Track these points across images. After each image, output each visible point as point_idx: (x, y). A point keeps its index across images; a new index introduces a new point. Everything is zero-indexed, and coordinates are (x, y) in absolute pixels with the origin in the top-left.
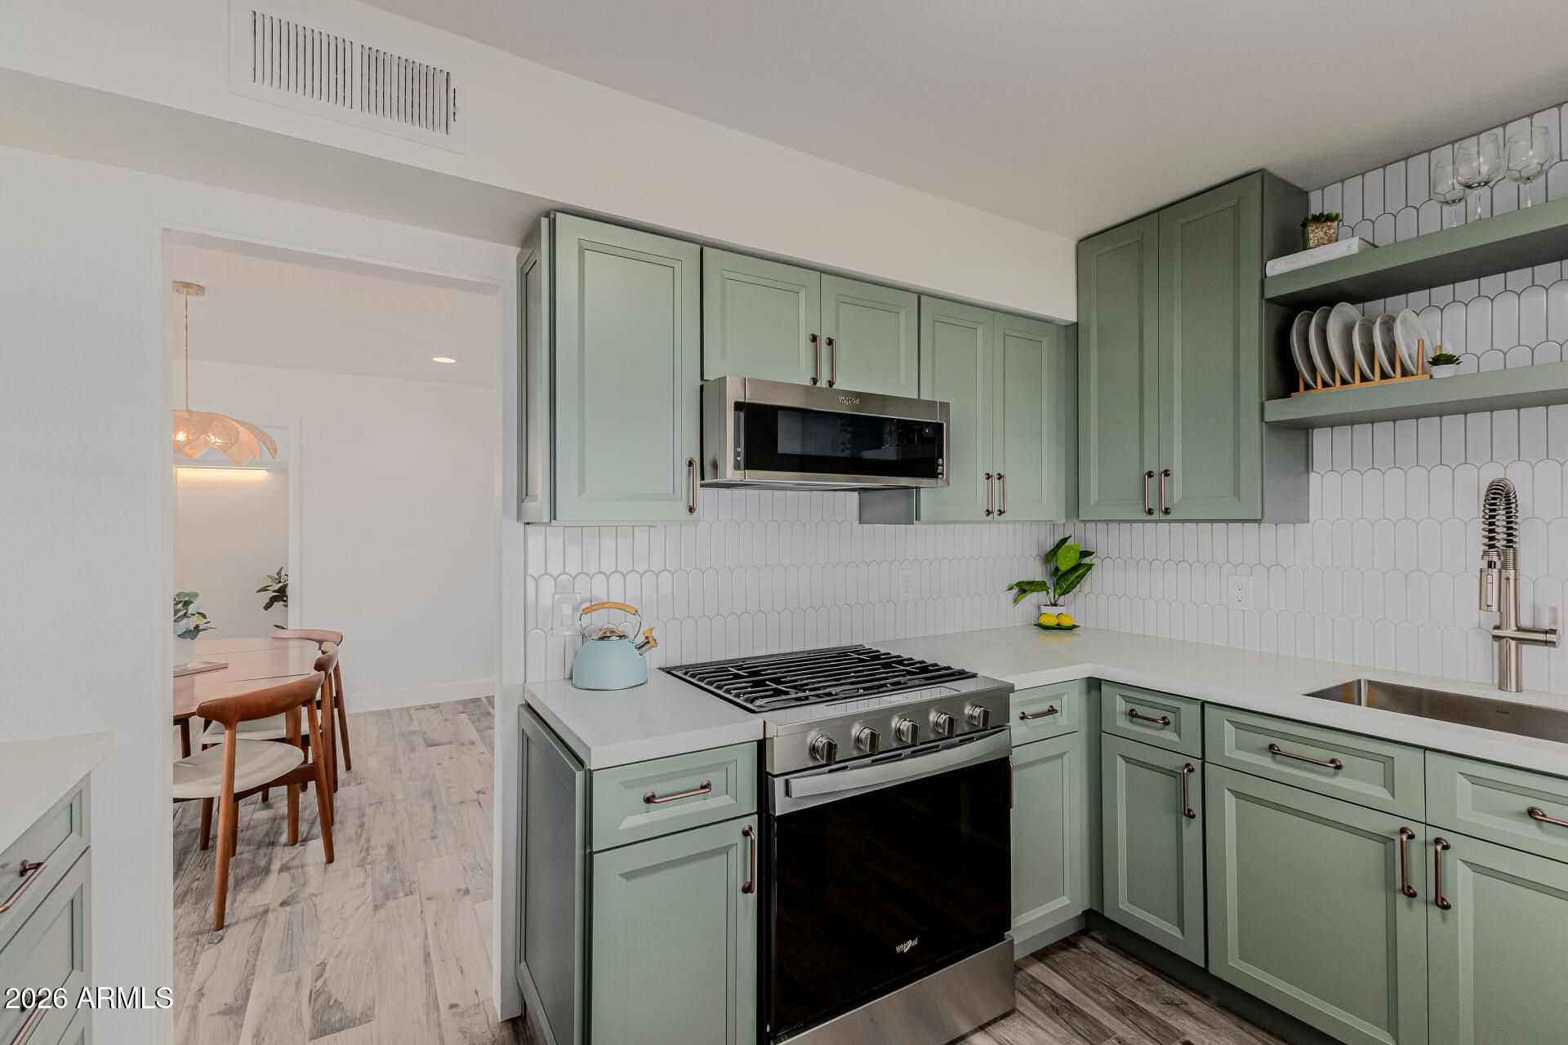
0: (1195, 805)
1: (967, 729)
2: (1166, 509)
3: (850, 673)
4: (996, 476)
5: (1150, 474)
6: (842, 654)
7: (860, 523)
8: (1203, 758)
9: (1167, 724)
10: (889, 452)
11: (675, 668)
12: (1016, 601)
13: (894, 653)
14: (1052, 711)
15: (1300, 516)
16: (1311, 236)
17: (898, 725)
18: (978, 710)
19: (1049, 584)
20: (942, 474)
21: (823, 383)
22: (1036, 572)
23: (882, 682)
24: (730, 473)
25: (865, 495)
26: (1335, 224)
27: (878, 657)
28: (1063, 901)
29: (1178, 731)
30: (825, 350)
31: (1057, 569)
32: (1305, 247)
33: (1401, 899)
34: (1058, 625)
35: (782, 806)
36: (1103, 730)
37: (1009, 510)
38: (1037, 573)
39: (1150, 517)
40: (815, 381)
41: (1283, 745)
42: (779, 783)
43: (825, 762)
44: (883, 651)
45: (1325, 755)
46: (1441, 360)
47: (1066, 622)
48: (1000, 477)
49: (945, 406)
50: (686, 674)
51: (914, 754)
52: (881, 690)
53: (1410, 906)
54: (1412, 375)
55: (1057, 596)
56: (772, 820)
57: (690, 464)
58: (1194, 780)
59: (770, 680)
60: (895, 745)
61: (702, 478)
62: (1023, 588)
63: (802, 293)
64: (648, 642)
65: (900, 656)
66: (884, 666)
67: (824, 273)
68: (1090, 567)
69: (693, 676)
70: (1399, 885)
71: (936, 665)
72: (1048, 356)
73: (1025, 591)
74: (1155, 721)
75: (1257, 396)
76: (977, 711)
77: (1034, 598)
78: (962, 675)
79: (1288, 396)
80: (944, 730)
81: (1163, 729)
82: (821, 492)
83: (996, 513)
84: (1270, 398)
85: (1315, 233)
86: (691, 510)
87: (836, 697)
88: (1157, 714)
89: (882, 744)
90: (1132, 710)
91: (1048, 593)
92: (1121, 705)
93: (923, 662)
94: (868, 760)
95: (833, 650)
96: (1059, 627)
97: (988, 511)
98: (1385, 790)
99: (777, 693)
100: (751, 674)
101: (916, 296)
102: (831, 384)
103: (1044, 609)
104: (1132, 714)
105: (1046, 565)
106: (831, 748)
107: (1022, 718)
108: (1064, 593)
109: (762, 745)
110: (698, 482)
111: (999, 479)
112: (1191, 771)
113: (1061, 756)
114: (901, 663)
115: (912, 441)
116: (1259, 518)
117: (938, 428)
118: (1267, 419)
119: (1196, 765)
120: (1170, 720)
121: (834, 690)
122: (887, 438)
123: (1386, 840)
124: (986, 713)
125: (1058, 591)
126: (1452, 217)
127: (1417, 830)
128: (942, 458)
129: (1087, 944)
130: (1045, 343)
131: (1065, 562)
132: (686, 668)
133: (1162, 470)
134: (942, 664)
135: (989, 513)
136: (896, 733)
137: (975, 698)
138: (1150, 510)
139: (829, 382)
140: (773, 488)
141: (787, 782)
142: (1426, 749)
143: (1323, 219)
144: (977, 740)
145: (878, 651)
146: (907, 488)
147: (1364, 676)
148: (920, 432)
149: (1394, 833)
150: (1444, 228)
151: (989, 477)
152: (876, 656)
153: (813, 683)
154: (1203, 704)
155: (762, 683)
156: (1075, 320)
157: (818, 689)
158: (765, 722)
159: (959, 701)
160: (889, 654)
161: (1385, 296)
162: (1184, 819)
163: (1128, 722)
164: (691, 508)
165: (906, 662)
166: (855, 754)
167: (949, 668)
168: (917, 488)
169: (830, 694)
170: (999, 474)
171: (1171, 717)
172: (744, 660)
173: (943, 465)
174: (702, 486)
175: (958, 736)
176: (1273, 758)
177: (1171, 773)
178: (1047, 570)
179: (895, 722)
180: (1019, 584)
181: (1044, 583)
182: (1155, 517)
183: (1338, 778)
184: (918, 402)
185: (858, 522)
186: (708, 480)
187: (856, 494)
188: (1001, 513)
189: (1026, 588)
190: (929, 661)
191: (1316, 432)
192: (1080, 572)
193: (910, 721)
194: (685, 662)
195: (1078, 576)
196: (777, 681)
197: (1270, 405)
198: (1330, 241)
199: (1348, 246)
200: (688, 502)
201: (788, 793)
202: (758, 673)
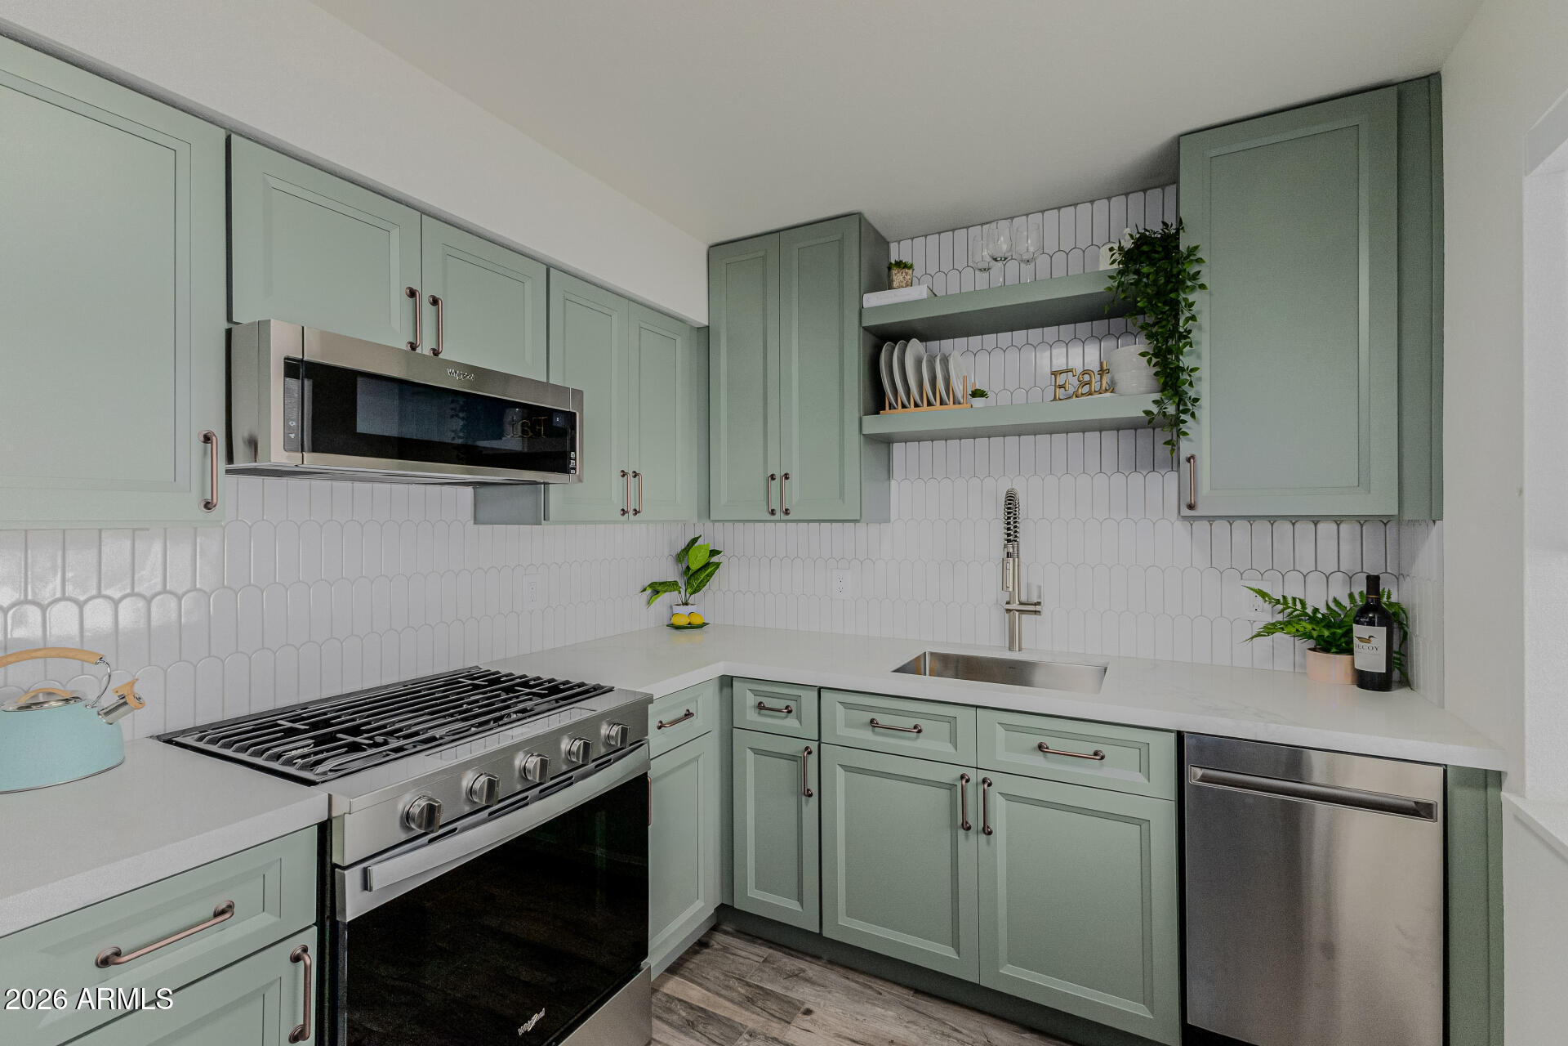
0: (813, 786)
1: (603, 751)
2: (786, 510)
3: (461, 705)
4: (631, 474)
5: (773, 477)
6: (451, 682)
7: (475, 523)
8: (819, 739)
9: (790, 712)
10: (512, 441)
11: (183, 732)
12: (649, 603)
13: (517, 673)
14: (688, 715)
15: (883, 517)
16: (894, 278)
17: (523, 764)
18: (616, 728)
19: (681, 583)
20: (575, 469)
21: (425, 349)
22: (669, 572)
23: (503, 713)
24: (278, 454)
25: (482, 490)
26: (910, 271)
27: (497, 681)
28: (699, 904)
29: (799, 718)
30: (427, 310)
31: (688, 568)
32: (890, 287)
33: (961, 833)
34: (689, 624)
35: (355, 904)
36: (735, 726)
37: (644, 510)
38: (671, 573)
39: (773, 518)
40: (413, 347)
41: (882, 719)
42: (352, 878)
43: (423, 831)
44: (504, 671)
45: (909, 723)
46: (977, 393)
47: (697, 621)
48: (636, 475)
49: (578, 394)
50: (200, 739)
51: (544, 795)
52: (500, 723)
53: (967, 837)
54: (960, 404)
55: (688, 595)
56: (341, 926)
57: (207, 439)
58: (812, 761)
59: (345, 731)
60: (519, 788)
61: (230, 458)
62: (656, 589)
63: (395, 233)
64: (125, 703)
65: (525, 676)
66: (508, 690)
67: (425, 214)
68: (718, 565)
69: (214, 742)
70: (960, 822)
71: (567, 682)
72: (682, 353)
73: (658, 592)
74: (780, 711)
75: (857, 411)
76: (615, 730)
77: (666, 598)
78: (597, 691)
79: (878, 413)
80: (578, 759)
81: (786, 717)
82: (424, 486)
83: (631, 512)
84: (866, 414)
85: (898, 277)
86: (208, 505)
87: (441, 741)
88: (781, 704)
89: (501, 791)
90: (760, 703)
91: (680, 593)
92: (751, 700)
93: (553, 680)
94: (485, 813)
95: (438, 677)
96: (690, 626)
97: (623, 510)
98: (950, 745)
99: (355, 748)
100: (315, 726)
101: (545, 267)
102: (436, 353)
103: (677, 609)
104: (760, 707)
105: (677, 565)
106: (431, 811)
107: (659, 728)
108: (694, 592)
109: (324, 830)
110: (222, 465)
111: (635, 476)
112: (810, 753)
113: (696, 759)
114: (526, 684)
115: (538, 434)
116: (858, 518)
117: (570, 417)
118: (865, 432)
119: (814, 746)
120: (793, 709)
121: (438, 733)
122: (508, 428)
123: (951, 787)
124: (624, 732)
125: (689, 590)
126: (982, 282)
127: (971, 773)
128: (575, 451)
129: (720, 939)
130: (679, 340)
131: (696, 560)
132: (202, 731)
133: (783, 473)
134: (575, 680)
135: (624, 512)
136: (520, 772)
137: (611, 717)
138: (773, 510)
139: (434, 350)
140: (353, 480)
141: (365, 872)
142: (977, 707)
143: (902, 266)
144: (614, 762)
145: (498, 673)
146: (535, 483)
147: (929, 649)
148: (550, 420)
149: (956, 780)
150: (977, 289)
151: (624, 474)
152: (494, 680)
153: (410, 726)
154: (820, 689)
155: (332, 738)
156: (707, 324)
157: (417, 734)
158: (330, 797)
159: (594, 722)
160: (511, 674)
161: (940, 339)
162: (804, 798)
163: (756, 715)
164: (208, 503)
165: (532, 683)
166: (467, 809)
167: (581, 685)
168: (545, 483)
169: (434, 739)
170: (634, 472)
171: (793, 705)
172: (304, 706)
173: (575, 459)
174: (228, 472)
175: (594, 761)
176: (873, 731)
177: (792, 758)
178: (676, 570)
179: (519, 761)
180: (652, 585)
181: (675, 583)
182: (777, 517)
183: (919, 741)
184: (546, 386)
185: (472, 522)
186: (240, 463)
187: (470, 489)
188: (636, 512)
189: (659, 588)
190: (560, 678)
191: (896, 445)
192: (709, 570)
193: (539, 755)
194: (202, 721)
195: (708, 575)
196: (355, 731)
197: (867, 419)
198: (907, 286)
199: (918, 292)
200: (203, 491)
201: (366, 885)
202: (327, 723)
